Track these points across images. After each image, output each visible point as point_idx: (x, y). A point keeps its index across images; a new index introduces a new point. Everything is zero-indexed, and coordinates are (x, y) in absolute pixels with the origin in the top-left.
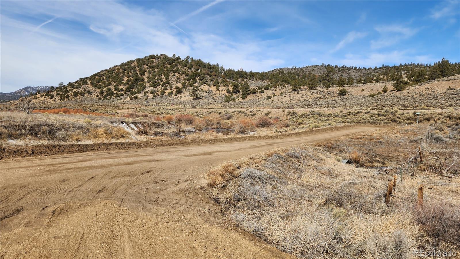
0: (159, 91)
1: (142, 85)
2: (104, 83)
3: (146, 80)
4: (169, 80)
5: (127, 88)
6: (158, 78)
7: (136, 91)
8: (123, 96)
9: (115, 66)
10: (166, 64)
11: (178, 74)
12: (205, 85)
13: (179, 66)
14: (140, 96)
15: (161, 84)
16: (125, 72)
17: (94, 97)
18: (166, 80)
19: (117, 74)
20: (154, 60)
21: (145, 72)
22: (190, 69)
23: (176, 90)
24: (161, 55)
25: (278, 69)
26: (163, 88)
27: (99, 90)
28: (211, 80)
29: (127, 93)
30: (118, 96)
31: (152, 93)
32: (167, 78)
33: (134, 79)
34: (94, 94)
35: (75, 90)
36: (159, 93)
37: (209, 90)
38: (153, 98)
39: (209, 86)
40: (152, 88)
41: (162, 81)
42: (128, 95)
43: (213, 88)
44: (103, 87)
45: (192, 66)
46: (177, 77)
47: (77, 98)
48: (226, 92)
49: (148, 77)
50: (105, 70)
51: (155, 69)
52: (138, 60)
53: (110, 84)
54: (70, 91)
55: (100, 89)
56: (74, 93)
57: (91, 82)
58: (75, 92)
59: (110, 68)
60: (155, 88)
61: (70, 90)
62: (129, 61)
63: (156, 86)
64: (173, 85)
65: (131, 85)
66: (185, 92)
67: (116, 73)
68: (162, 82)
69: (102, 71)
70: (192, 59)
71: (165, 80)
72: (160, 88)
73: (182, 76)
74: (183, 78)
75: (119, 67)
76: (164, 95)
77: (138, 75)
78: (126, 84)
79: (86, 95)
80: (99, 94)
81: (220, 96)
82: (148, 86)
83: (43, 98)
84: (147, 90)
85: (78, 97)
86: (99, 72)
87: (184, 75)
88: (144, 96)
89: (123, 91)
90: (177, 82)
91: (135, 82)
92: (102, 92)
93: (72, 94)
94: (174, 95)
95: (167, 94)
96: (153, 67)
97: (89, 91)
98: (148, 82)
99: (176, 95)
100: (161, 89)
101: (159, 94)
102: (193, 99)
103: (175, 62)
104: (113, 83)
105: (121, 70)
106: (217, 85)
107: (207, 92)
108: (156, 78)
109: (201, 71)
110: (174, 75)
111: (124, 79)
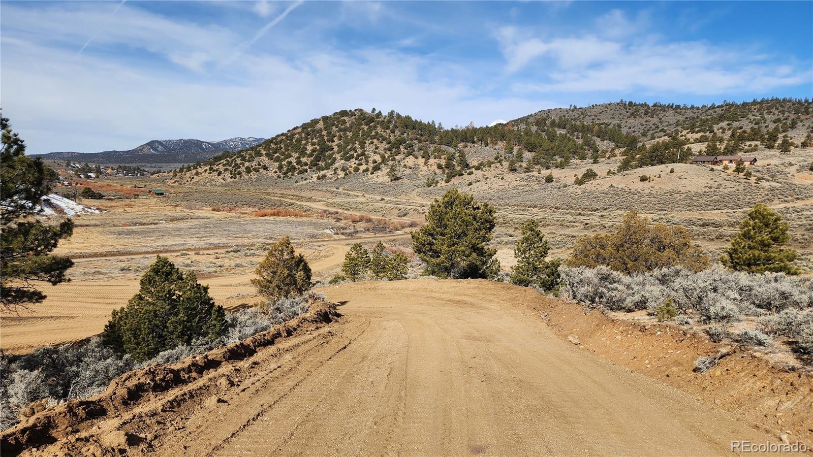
0: (351, 167)
1: (330, 156)
2: (283, 154)
3: (336, 149)
4: (365, 151)
5: (311, 162)
6: (351, 148)
7: (323, 165)
8: (307, 172)
9: (295, 129)
10: (362, 125)
11: (377, 142)
12: (411, 156)
13: (379, 129)
14: (329, 173)
15: (355, 156)
16: (309, 137)
17: (271, 173)
18: (361, 150)
19: (299, 141)
20: (346, 118)
21: (335, 136)
22: (394, 132)
23: (372, 165)
24: (356, 110)
25: (544, 111)
27: (277, 164)
28: (420, 149)
29: (312, 168)
30: (301, 172)
31: (343, 170)
32: (363, 147)
33: (320, 148)
34: (271, 169)
35: (247, 164)
36: (352, 170)
37: (415, 165)
38: (344, 178)
39: (416, 158)
40: (343, 161)
41: (356, 152)
42: (314, 171)
43: (421, 161)
44: (281, 161)
45: (397, 127)
46: (376, 145)
47: (251, 175)
48: (436, 167)
49: (339, 145)
50: (282, 134)
51: (348, 133)
52: (325, 119)
53: (291, 156)
54: (241, 166)
55: (278, 163)
57: (265, 152)
58: (248, 167)
59: (289, 131)
60: (347, 162)
61: (240, 164)
62: (313, 120)
63: (348, 159)
64: (370, 157)
65: (316, 157)
66: (383, 169)
67: (297, 139)
68: (356, 154)
69: (278, 136)
70: (399, 116)
72: (353, 163)
73: (382, 144)
74: (383, 146)
75: (300, 130)
76: (358, 173)
77: (325, 142)
78: (311, 155)
79: (261, 170)
80: (277, 170)
81: (427, 173)
82: (339, 158)
83: (207, 174)
84: (337, 165)
85: (252, 173)
86: (274, 136)
87: (385, 142)
88: (334, 174)
89: (307, 165)
90: (375, 153)
91: (322, 152)
92: (280, 167)
93: (245, 170)
94: (369, 173)
95: (361, 172)
96: (345, 130)
97: (265, 166)
98: (338, 152)
99: (372, 173)
100: (355, 163)
101: (352, 172)
102: (392, 180)
103: (373, 121)
104: (293, 154)
105: (303, 135)
106: (426, 157)
107: (411, 169)
108: (349, 147)
109: (408, 135)
110: (372, 143)
111: (308, 148)
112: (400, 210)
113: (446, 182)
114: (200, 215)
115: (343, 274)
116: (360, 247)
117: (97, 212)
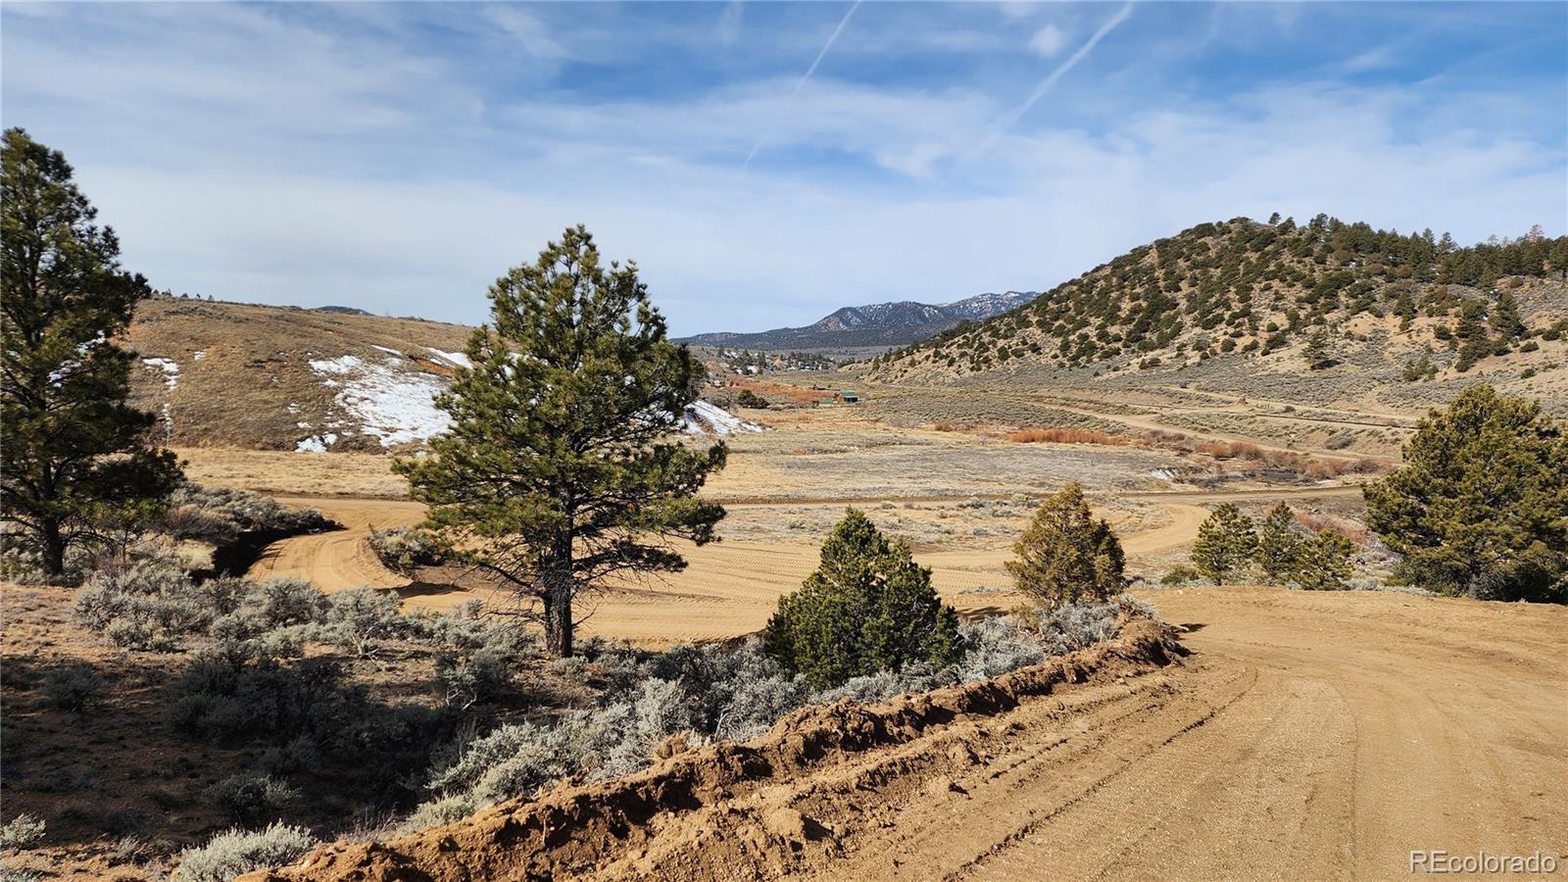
0: (1217, 341)
1: (1171, 320)
2: (1071, 320)
3: (1183, 304)
4: (1251, 306)
5: (1129, 334)
6: (1216, 302)
7: (1154, 338)
8: (1119, 354)
9: (1097, 269)
10: (1246, 250)
11: (1281, 285)
12: (1366, 312)
13: (1286, 258)
14: (1165, 355)
15: (1226, 317)
16: (1126, 283)
17: (1046, 359)
18: (1241, 305)
19: (1105, 293)
20: (1209, 240)
21: (1182, 279)
22: (1323, 262)
23: (1266, 335)
24: (1232, 222)
26: (1231, 330)
27: (1058, 341)
28: (1390, 296)
29: (1129, 346)
30: (1107, 355)
31: (1198, 347)
32: (1245, 298)
33: (1148, 306)
34: (1047, 351)
35: (1001, 343)
36: (1218, 347)
37: (1376, 331)
38: (1199, 364)
39: (1380, 316)
40: (1198, 330)
41: (1229, 308)
42: (1133, 351)
43: (1392, 322)
44: (1068, 334)
45: (1331, 250)
46: (1277, 292)
47: (1008, 363)
48: (1431, 335)
49: (1190, 298)
50: (1072, 282)
51: (1212, 270)
52: (1162, 245)
53: (1086, 324)
54: (991, 346)
55: (1061, 339)
56: (999, 351)
57: (1037, 318)
58: (1003, 348)
59: (1085, 275)
60: (1208, 331)
61: (989, 343)
62: (1135, 249)
63: (1209, 325)
64: (1261, 319)
65: (1141, 322)
66: (1294, 343)
67: (1102, 289)
68: (1230, 313)
69: (1063, 286)
70: (1337, 225)
71: (1237, 307)
72: (1221, 333)
73: (1293, 290)
74: (1295, 293)
75: (1108, 271)
76: (1233, 353)
77: (1161, 292)
78: (1128, 320)
79: (1027, 354)
80: (1058, 352)
81: (1407, 350)
82: (1189, 324)
83: (929, 364)
84: (1184, 337)
85: (1009, 360)
86: (1055, 287)
87: (1299, 286)
88: (1178, 356)
89: (1120, 339)
90: (1275, 309)
91: (1153, 312)
92: (1065, 347)
93: (997, 355)
94: (1259, 353)
95: (1240, 351)
96: (1205, 265)
97: (1035, 345)
98: (1189, 312)
99: (1266, 353)
100: (1226, 333)
101: (1219, 351)
102: (1313, 368)
103: (1273, 242)
104: (1092, 320)
105: (1114, 280)
106: (1407, 312)
107: (1364, 340)
108: (1213, 300)
109: (1360, 264)
110: (1268, 288)
111: (1123, 306)
112: (1332, 432)
113: (1461, 371)
114: (915, 437)
115: (1193, 566)
116: (1233, 511)
117: (759, 429)
